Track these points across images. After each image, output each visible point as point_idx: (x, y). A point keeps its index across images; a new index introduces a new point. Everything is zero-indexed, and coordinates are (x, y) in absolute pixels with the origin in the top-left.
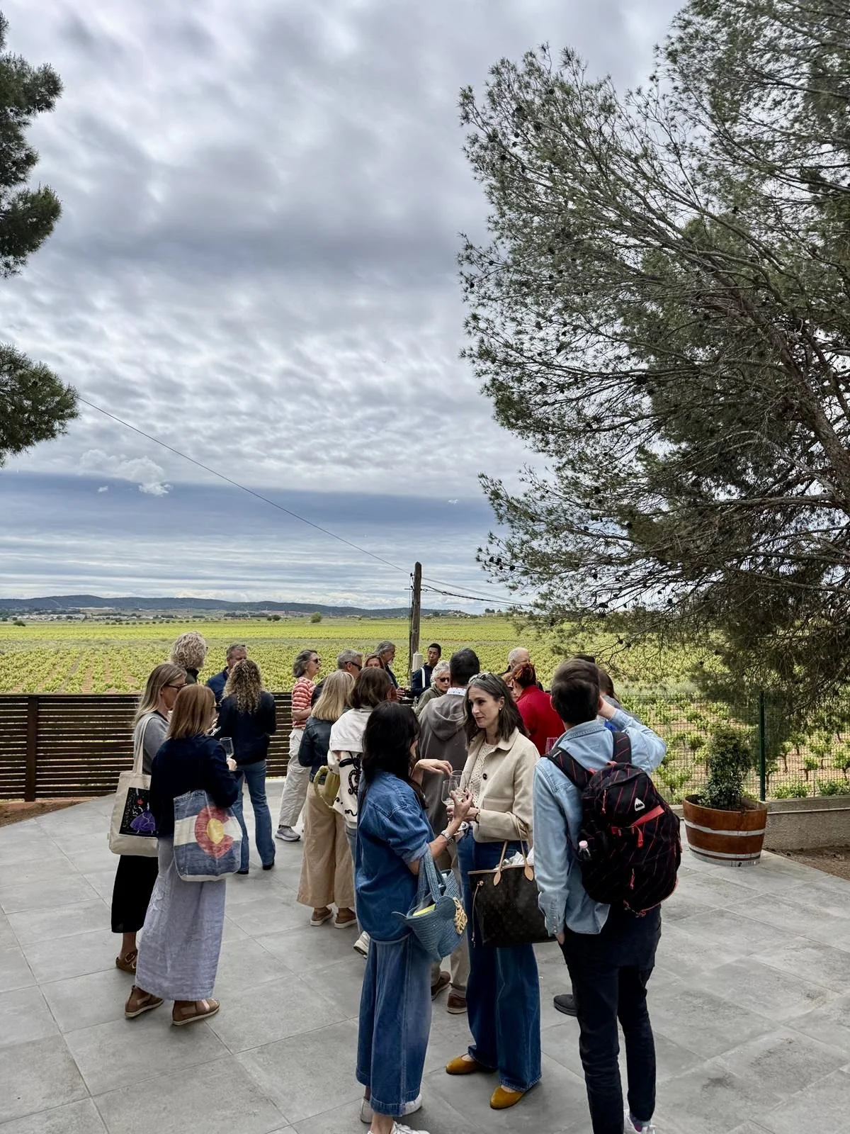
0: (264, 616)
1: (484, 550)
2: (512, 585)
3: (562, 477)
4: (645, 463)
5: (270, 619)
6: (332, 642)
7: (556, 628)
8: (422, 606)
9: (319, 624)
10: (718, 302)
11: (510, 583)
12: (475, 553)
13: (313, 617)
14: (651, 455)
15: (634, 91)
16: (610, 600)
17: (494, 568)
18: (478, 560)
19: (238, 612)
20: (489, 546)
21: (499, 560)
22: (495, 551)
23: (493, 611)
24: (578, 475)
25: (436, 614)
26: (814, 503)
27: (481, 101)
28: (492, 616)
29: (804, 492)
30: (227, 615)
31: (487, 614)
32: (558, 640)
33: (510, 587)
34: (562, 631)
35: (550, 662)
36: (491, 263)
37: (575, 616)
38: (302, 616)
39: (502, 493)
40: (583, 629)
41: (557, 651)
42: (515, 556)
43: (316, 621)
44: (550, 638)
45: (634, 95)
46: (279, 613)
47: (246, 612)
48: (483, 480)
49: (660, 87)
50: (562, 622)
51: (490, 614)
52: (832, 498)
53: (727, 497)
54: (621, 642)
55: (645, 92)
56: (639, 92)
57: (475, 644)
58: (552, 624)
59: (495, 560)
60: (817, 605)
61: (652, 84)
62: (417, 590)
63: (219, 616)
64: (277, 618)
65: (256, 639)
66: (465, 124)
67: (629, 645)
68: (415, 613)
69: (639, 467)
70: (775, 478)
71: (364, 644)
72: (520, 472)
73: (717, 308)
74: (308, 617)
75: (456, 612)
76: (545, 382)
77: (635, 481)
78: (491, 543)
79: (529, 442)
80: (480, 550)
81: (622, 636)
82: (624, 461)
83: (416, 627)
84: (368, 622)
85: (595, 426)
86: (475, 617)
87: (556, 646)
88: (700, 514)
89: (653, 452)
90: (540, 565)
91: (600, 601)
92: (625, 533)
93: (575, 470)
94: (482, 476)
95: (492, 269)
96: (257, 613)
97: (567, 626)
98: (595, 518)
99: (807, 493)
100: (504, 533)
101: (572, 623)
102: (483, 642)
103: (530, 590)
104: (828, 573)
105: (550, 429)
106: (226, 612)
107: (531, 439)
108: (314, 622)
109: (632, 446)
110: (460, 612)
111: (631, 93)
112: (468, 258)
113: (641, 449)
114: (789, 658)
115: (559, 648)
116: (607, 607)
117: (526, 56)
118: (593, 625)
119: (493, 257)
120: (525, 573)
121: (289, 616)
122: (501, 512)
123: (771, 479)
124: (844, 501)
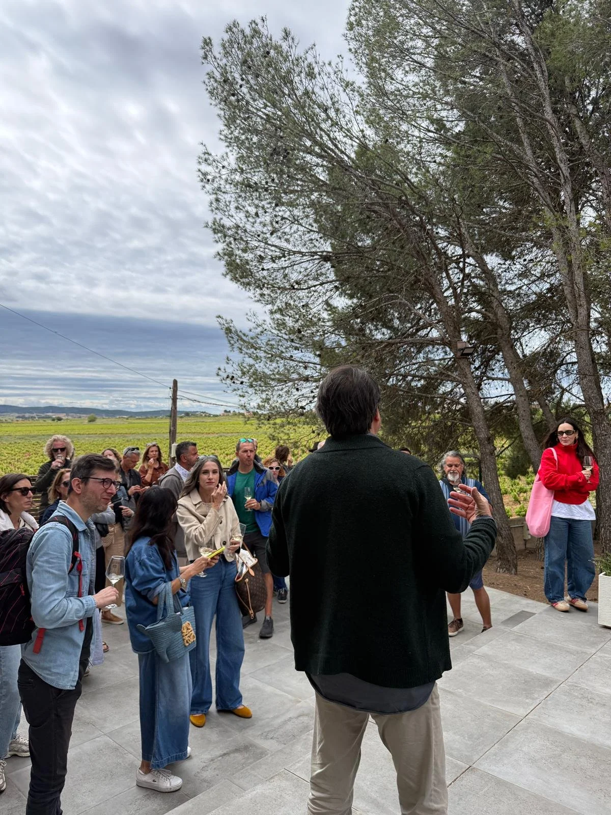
0: (49, 417)
1: (222, 370)
2: (241, 394)
3: (274, 319)
4: (330, 312)
5: (53, 420)
6: (105, 437)
7: (272, 422)
8: (178, 409)
9: (94, 423)
10: (377, 208)
11: (240, 392)
12: (216, 371)
13: (89, 418)
14: (334, 308)
15: (327, 63)
16: (307, 404)
17: (229, 381)
18: (218, 375)
19: (27, 415)
20: (226, 365)
21: (233, 377)
22: (230, 370)
23: (230, 412)
24: (285, 318)
25: (187, 414)
26: (433, 342)
27: (217, 50)
28: (229, 415)
29: (427, 334)
30: (18, 417)
31: (226, 414)
32: (273, 430)
33: (240, 396)
34: (275, 424)
35: (270, 447)
36: (223, 167)
37: (285, 414)
38: (80, 417)
39: (233, 330)
40: (289, 423)
41: (273, 438)
42: (244, 373)
43: (92, 420)
44: (267, 428)
45: (327, 65)
46: (62, 415)
47: (34, 415)
48: (220, 320)
49: (344, 63)
50: (276, 418)
51: (227, 414)
52: (442, 339)
53: (382, 336)
54: (313, 432)
55: (333, 64)
56: (330, 64)
57: (217, 435)
58: (268, 420)
59: (230, 377)
60: (435, 406)
61: (338, 60)
62: (174, 399)
63: (11, 418)
64: (59, 419)
65: (43, 435)
66: (205, 64)
67: (319, 434)
68: (173, 414)
69: (325, 315)
70: (412, 324)
71: (131, 438)
72: (247, 314)
73: (375, 212)
74: (85, 418)
75: (203, 412)
76: (263, 255)
77: (323, 324)
78: (228, 363)
79: (251, 294)
80: (219, 369)
81: (314, 428)
82: (315, 310)
83: (174, 424)
84: (134, 421)
85: (296, 286)
86: (217, 416)
87: (271, 435)
88: (363, 349)
89: (335, 306)
90: (260, 380)
91: (300, 405)
92: (317, 360)
93: (283, 315)
94: (219, 317)
95: (224, 171)
96: (43, 415)
97: (278, 421)
98: (296, 348)
99: (430, 335)
100: (236, 357)
101: (282, 419)
102: (222, 434)
103: (254, 397)
104: (443, 385)
105: (266, 285)
106: (17, 415)
107: (252, 291)
108: (90, 421)
109: (320, 300)
110: (205, 412)
111: (325, 64)
112: (206, 160)
113: (327, 303)
114: (419, 440)
115: (274, 436)
116: (305, 409)
117: (251, 23)
118: (296, 420)
119: (225, 164)
120: (251, 386)
121: (70, 418)
122: (232, 342)
123: (409, 325)
124: (449, 341)
